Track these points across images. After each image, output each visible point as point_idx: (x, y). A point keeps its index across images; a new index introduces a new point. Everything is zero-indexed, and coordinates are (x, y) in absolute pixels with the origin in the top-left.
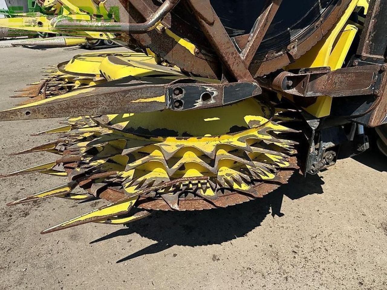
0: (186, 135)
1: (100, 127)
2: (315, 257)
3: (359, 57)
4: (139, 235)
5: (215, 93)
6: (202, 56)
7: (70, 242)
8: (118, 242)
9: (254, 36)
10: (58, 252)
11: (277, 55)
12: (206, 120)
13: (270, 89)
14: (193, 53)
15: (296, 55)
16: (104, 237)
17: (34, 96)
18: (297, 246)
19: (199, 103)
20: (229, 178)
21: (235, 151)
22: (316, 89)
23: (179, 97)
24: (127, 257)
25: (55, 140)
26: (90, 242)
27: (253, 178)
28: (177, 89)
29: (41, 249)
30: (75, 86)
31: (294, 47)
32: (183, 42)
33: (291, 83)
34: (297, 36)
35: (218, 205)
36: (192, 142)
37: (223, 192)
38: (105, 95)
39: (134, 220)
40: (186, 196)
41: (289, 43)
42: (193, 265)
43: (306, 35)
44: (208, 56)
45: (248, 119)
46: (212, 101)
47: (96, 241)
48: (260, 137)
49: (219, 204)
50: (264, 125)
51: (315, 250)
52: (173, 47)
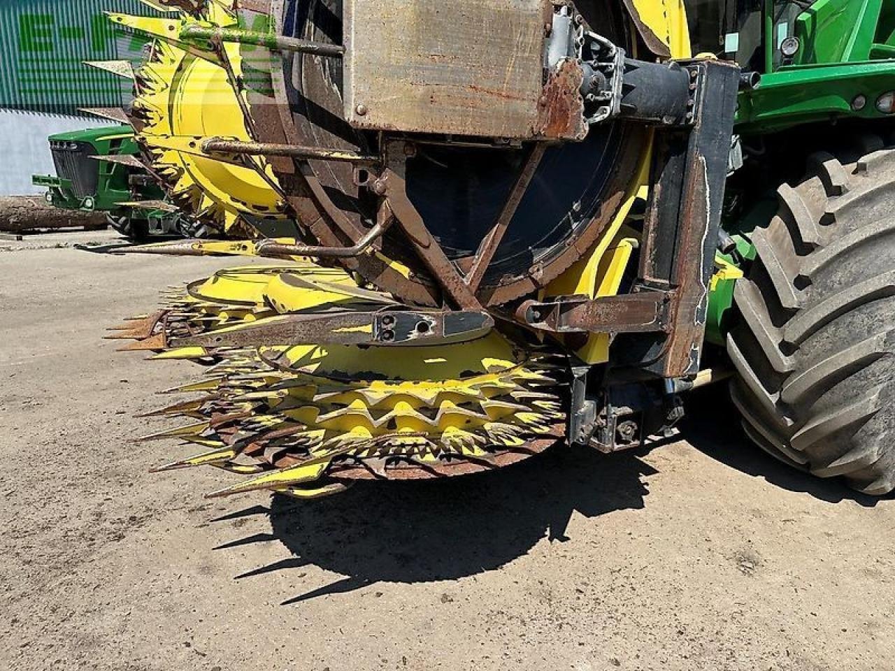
0: (398, 380)
1: (279, 371)
2: (613, 598)
3: (642, 281)
4: (318, 567)
5: (434, 323)
6: (419, 280)
7: (199, 577)
8: (283, 576)
9: (479, 258)
10: (182, 591)
11: (516, 279)
12: (426, 361)
13: (514, 322)
14: (407, 276)
15: (541, 279)
16: (258, 570)
17: (144, 336)
18: (585, 584)
19: (414, 334)
20: (457, 440)
21: (467, 402)
22: (573, 323)
23: (390, 327)
24: (298, 598)
25: (158, 421)
26: (234, 577)
27: (492, 443)
28: (388, 317)
29: (151, 586)
30: (219, 321)
31: (538, 270)
32: (395, 265)
33: (538, 314)
34: (542, 255)
35: (439, 472)
36: (406, 387)
37: (449, 460)
38: (303, 322)
39: (324, 495)
40: (396, 464)
41: (532, 264)
42: (409, 608)
43: (556, 254)
44: (426, 280)
45: (487, 362)
46: (430, 332)
47: (245, 575)
48: (501, 385)
49: (441, 470)
50: (510, 370)
51: (614, 589)
52: (383, 271)
